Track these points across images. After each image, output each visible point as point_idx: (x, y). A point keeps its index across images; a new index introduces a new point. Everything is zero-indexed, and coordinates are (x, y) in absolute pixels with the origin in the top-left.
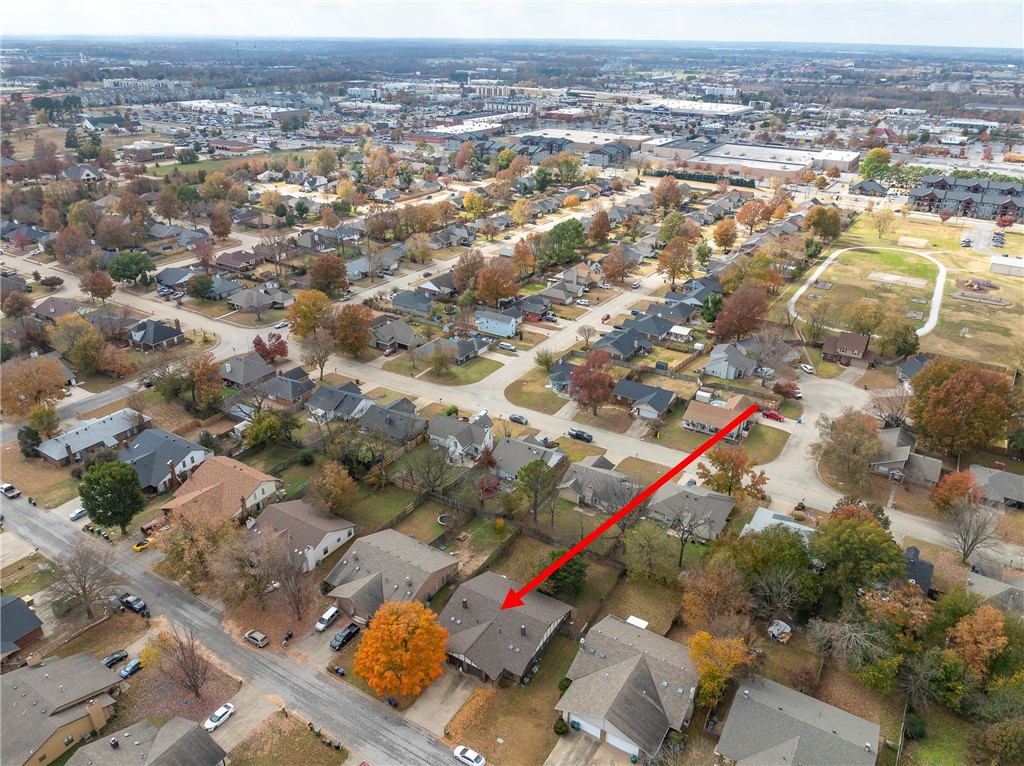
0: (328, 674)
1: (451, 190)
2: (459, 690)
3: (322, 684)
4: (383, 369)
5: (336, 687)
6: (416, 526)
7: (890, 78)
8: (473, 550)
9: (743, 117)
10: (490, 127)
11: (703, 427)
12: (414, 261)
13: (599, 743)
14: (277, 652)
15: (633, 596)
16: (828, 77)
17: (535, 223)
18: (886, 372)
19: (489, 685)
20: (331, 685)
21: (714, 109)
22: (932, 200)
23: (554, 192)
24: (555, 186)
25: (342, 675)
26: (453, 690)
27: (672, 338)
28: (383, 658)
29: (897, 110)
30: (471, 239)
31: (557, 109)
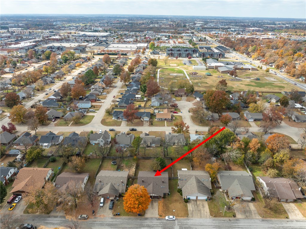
0: (114, 217)
1: (33, 66)
2: (154, 204)
3: (115, 220)
4: (55, 126)
5: (119, 219)
6: (106, 167)
7: (140, 24)
8: (128, 168)
9: (109, 36)
10: (31, 44)
11: (162, 119)
12: (38, 90)
13: (196, 200)
14: (93, 218)
15: (177, 165)
16: (124, 24)
17: (71, 73)
18: (191, 97)
19: (161, 199)
20: (118, 219)
21: (100, 34)
22: (172, 54)
23: (69, 63)
24: (69, 61)
25: (119, 215)
26: (153, 204)
27: (136, 99)
28: (137, 202)
29: (147, 32)
30: (53, 80)
31: (51, 37)
